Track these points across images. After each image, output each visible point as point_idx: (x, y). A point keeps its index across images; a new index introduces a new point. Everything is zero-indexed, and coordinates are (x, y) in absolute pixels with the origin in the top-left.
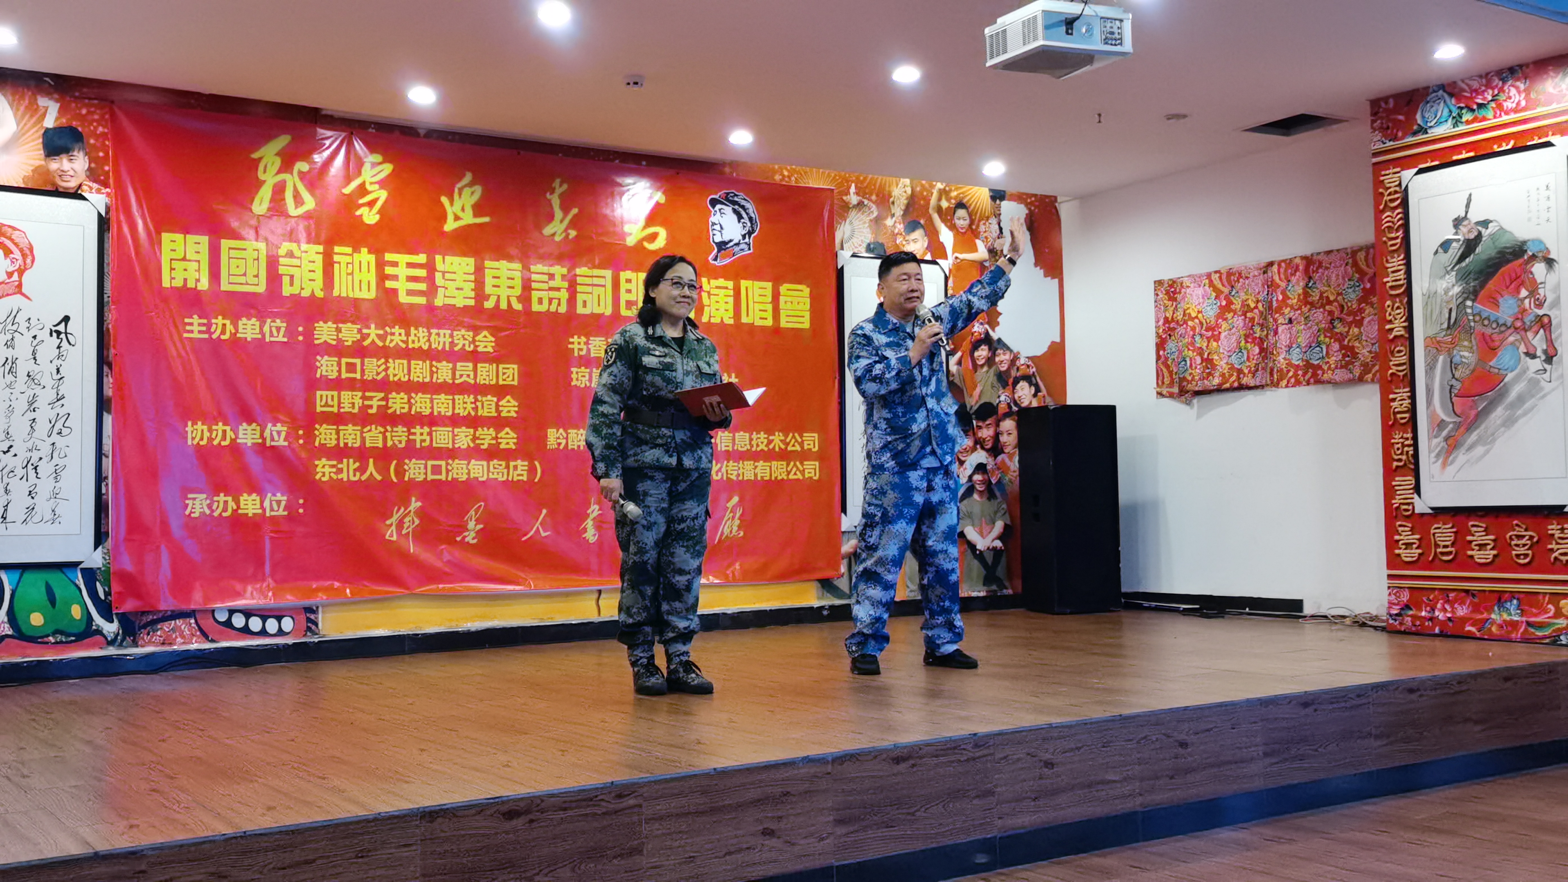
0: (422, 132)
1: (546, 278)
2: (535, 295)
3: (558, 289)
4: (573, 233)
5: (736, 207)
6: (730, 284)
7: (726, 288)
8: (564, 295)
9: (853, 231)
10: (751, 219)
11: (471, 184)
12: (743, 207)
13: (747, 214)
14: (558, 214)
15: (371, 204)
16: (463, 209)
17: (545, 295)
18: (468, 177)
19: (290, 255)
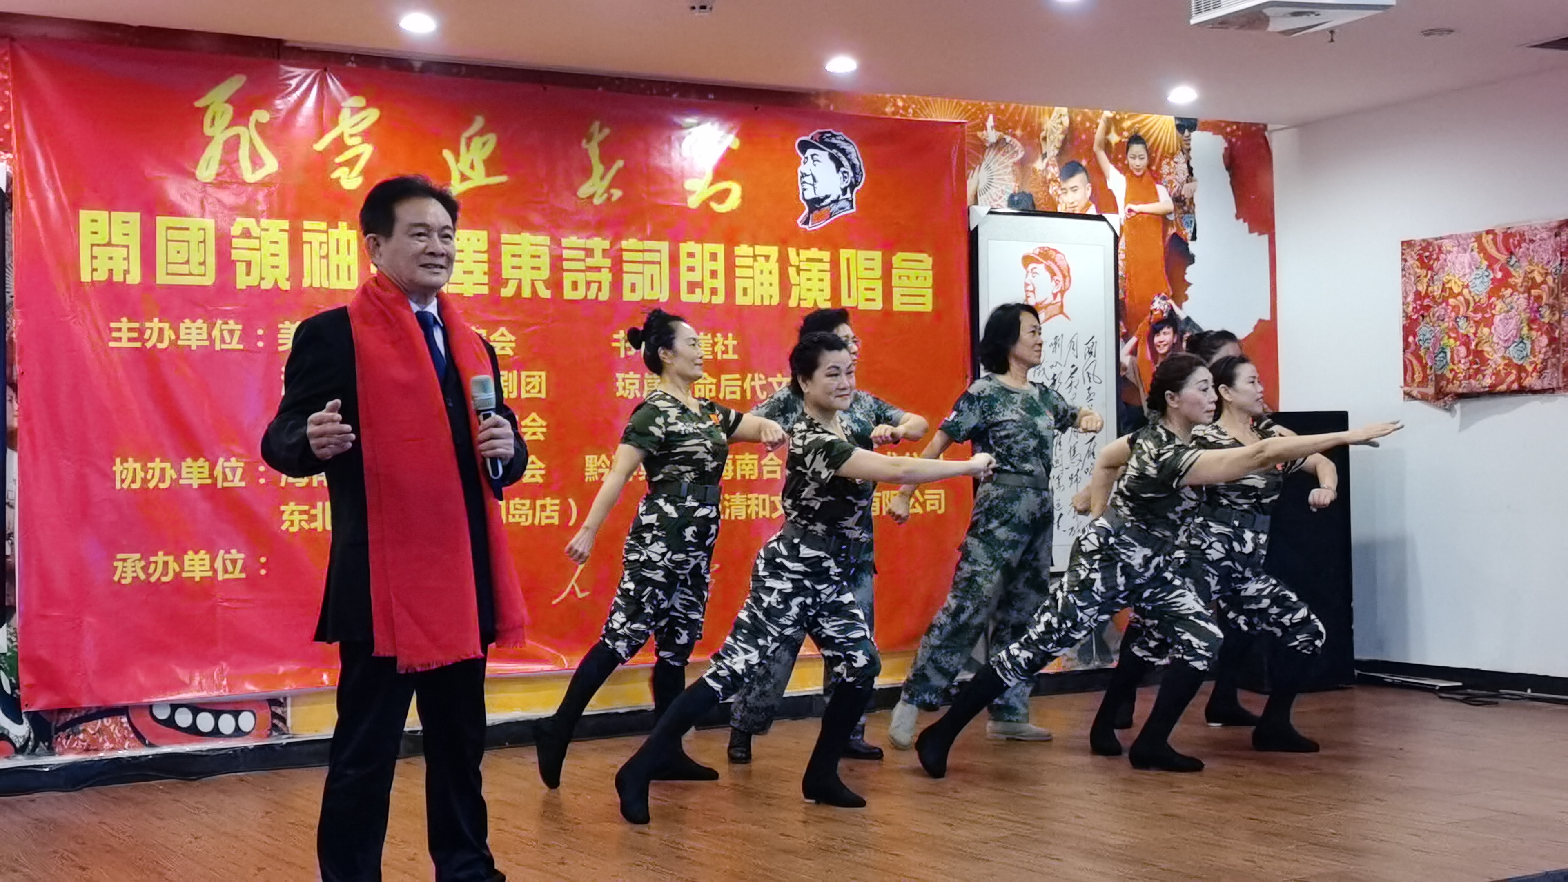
0: (417, 65)
1: (581, 254)
2: (568, 279)
3: (598, 269)
4: (617, 194)
5: (834, 151)
6: (826, 255)
7: (820, 261)
8: (606, 277)
9: (991, 179)
10: (853, 166)
11: (481, 133)
12: (843, 151)
13: (849, 160)
14: (598, 168)
15: (351, 163)
16: (472, 167)
17: (581, 278)
18: (479, 122)
19: (247, 234)
